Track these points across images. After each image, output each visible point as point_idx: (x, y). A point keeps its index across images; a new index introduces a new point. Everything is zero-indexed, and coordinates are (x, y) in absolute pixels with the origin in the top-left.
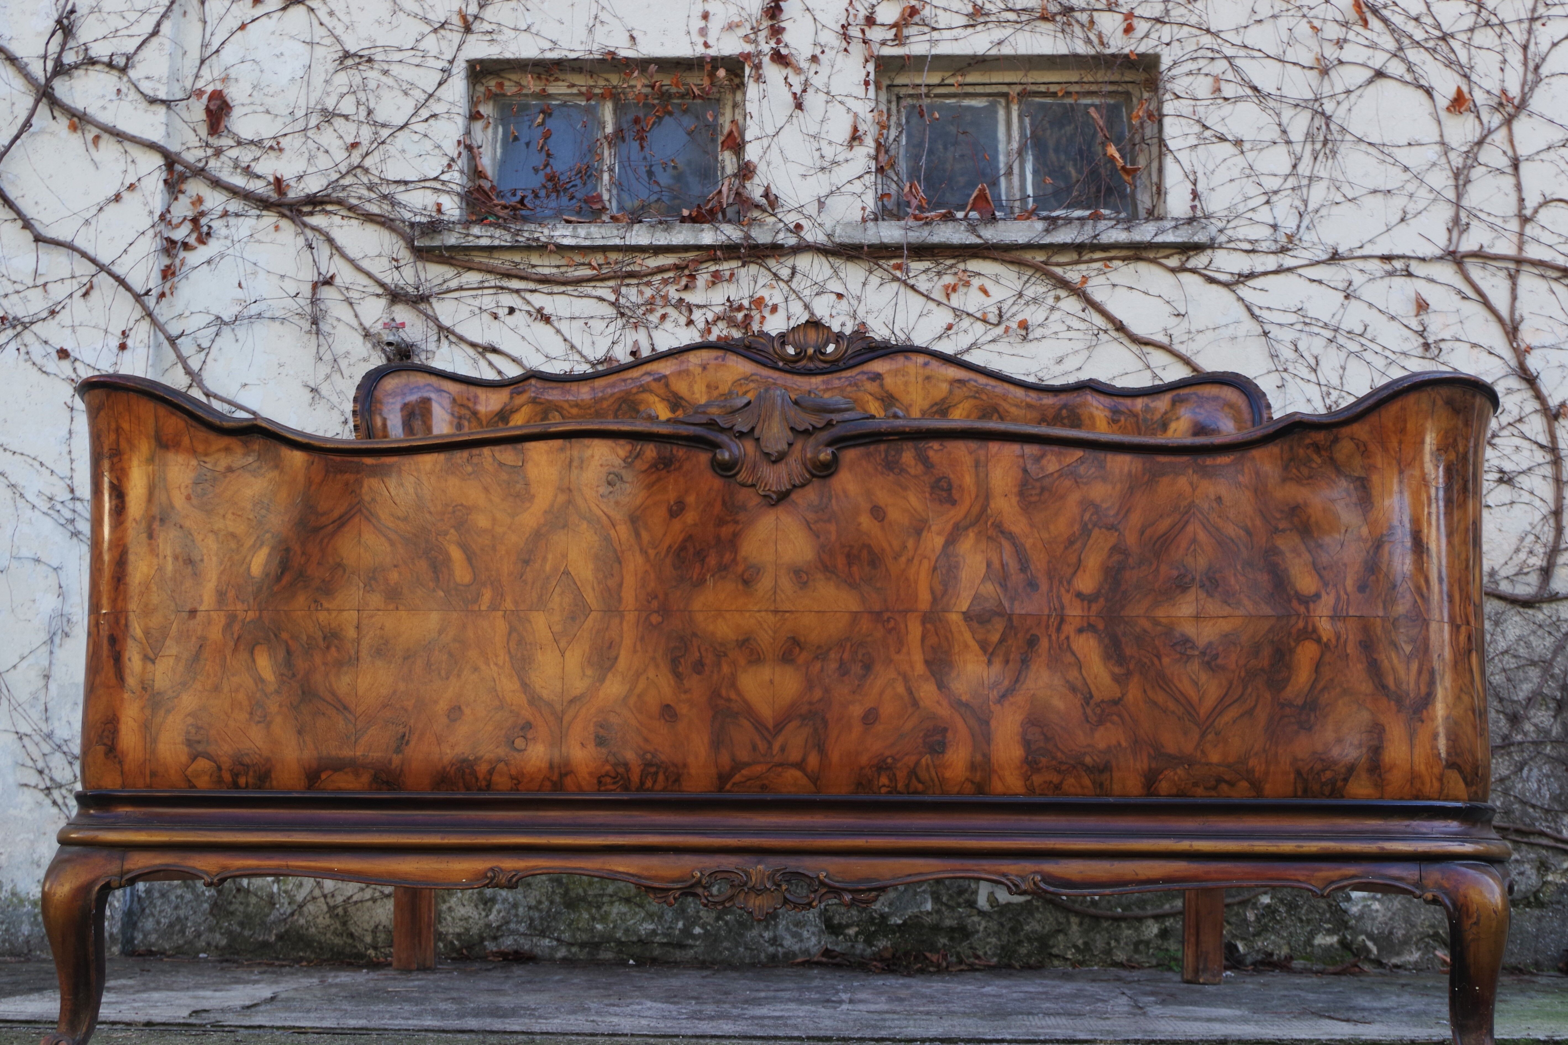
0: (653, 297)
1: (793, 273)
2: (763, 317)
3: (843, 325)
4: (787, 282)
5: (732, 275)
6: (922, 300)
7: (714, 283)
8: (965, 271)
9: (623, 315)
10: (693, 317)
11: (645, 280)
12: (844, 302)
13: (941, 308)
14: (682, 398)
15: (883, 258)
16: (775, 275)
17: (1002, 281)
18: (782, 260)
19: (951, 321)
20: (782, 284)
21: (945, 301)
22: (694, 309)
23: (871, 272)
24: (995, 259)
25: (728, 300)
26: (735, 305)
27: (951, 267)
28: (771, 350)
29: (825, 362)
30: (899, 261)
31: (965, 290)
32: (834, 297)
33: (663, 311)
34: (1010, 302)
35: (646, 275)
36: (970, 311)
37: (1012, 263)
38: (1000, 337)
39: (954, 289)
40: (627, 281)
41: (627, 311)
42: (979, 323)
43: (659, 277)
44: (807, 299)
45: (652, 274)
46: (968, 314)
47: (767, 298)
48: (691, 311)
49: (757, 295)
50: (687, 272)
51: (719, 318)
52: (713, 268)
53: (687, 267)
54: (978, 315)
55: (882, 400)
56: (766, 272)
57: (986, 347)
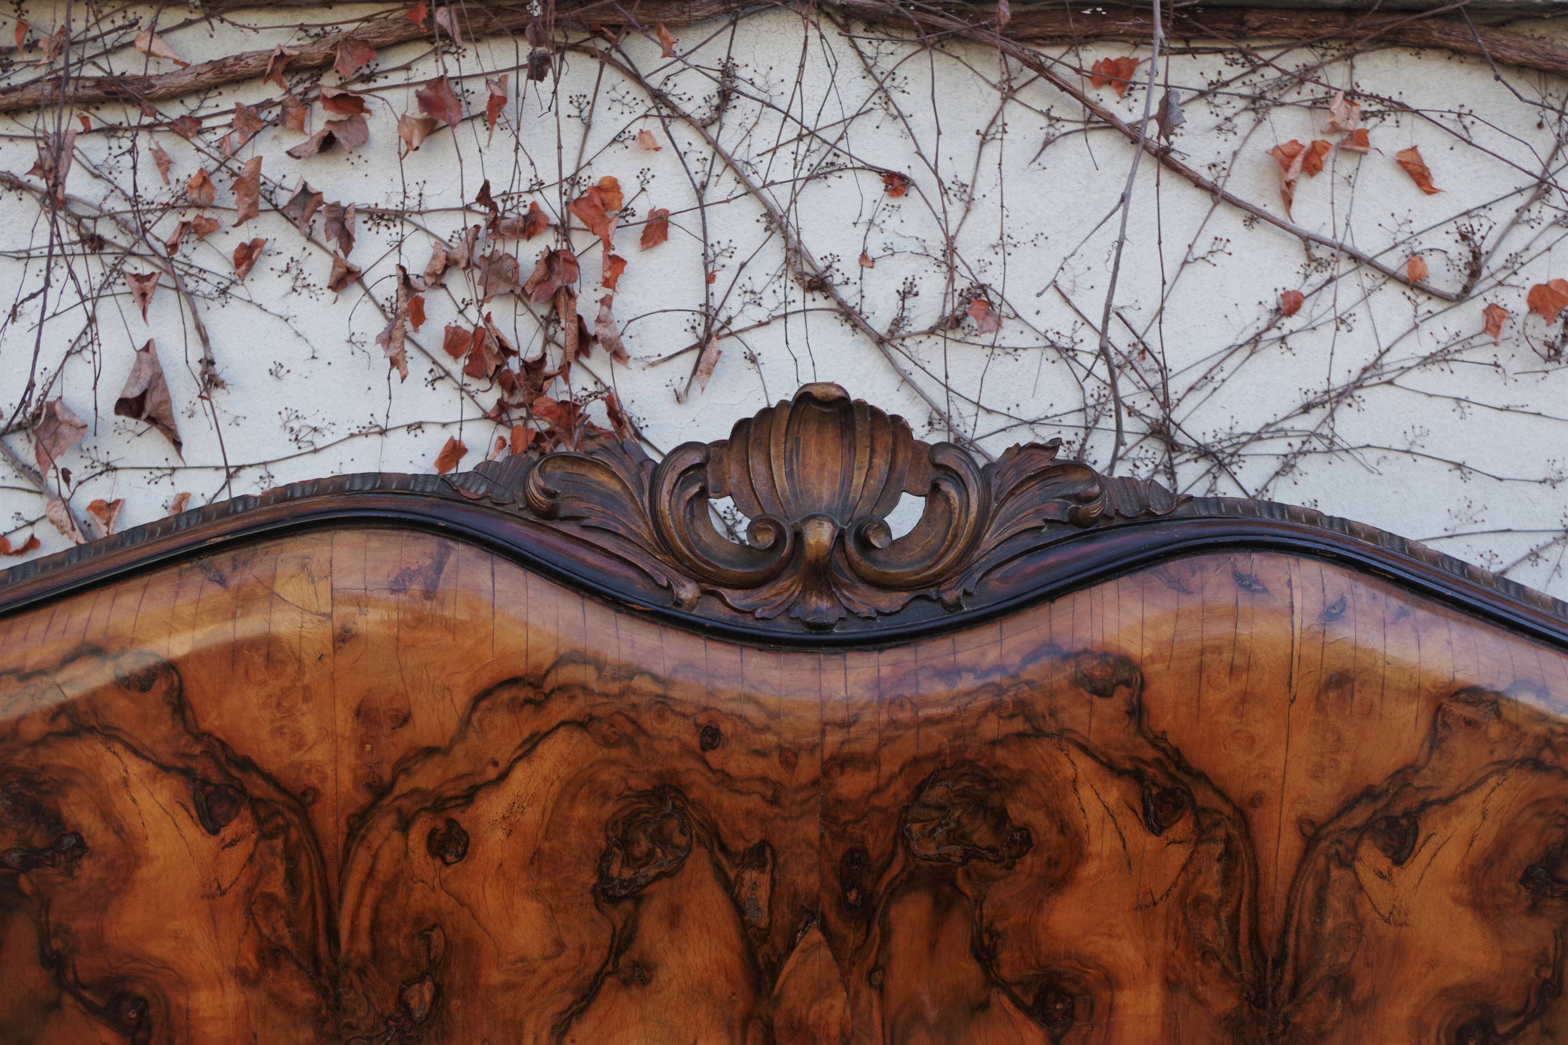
0: (204, 179)
1: (726, 96)
2: (616, 264)
3: (907, 293)
4: (702, 127)
5: (496, 104)
6: (1199, 201)
7: (430, 128)
8: (1352, 96)
9: (96, 243)
10: (358, 259)
11: (174, 111)
12: (911, 202)
13: (1262, 232)
14: (246, 764)
15: (1054, 40)
16: (658, 97)
17: (1481, 135)
18: (686, 41)
19: (1293, 283)
20: (683, 133)
21: (1275, 209)
22: (360, 228)
23: (1008, 93)
24: (1457, 54)
25: (484, 196)
26: (513, 214)
27: (1303, 77)
28: (644, 531)
29: (885, 585)
30: (1113, 53)
31: (1346, 165)
32: (874, 186)
33: (245, 235)
34: (1503, 214)
35: (178, 95)
36: (1366, 246)
37: (1521, 68)
38: (1467, 343)
39: (1312, 168)
40: (111, 115)
41: (105, 230)
42: (1393, 292)
43: (227, 100)
44: (781, 196)
45: (201, 90)
46: (1356, 258)
47: (629, 187)
48: (347, 240)
49: (595, 175)
50: (329, 83)
51: (450, 264)
52: (428, 70)
53: (327, 64)
54: (1393, 261)
55: (1137, 775)
56: (627, 86)
57: (1414, 379)
